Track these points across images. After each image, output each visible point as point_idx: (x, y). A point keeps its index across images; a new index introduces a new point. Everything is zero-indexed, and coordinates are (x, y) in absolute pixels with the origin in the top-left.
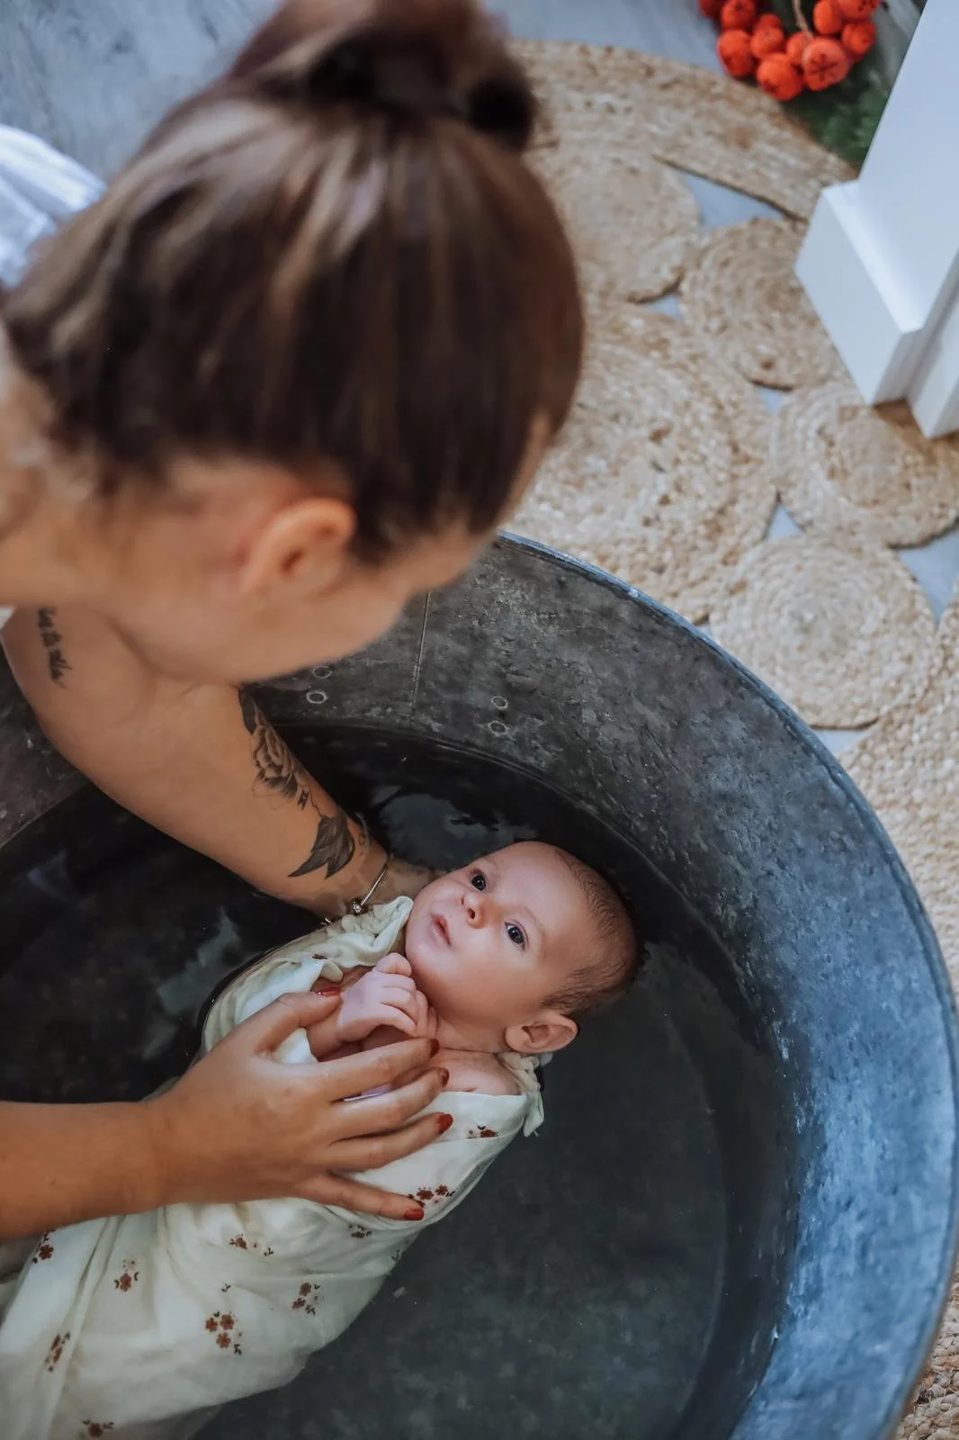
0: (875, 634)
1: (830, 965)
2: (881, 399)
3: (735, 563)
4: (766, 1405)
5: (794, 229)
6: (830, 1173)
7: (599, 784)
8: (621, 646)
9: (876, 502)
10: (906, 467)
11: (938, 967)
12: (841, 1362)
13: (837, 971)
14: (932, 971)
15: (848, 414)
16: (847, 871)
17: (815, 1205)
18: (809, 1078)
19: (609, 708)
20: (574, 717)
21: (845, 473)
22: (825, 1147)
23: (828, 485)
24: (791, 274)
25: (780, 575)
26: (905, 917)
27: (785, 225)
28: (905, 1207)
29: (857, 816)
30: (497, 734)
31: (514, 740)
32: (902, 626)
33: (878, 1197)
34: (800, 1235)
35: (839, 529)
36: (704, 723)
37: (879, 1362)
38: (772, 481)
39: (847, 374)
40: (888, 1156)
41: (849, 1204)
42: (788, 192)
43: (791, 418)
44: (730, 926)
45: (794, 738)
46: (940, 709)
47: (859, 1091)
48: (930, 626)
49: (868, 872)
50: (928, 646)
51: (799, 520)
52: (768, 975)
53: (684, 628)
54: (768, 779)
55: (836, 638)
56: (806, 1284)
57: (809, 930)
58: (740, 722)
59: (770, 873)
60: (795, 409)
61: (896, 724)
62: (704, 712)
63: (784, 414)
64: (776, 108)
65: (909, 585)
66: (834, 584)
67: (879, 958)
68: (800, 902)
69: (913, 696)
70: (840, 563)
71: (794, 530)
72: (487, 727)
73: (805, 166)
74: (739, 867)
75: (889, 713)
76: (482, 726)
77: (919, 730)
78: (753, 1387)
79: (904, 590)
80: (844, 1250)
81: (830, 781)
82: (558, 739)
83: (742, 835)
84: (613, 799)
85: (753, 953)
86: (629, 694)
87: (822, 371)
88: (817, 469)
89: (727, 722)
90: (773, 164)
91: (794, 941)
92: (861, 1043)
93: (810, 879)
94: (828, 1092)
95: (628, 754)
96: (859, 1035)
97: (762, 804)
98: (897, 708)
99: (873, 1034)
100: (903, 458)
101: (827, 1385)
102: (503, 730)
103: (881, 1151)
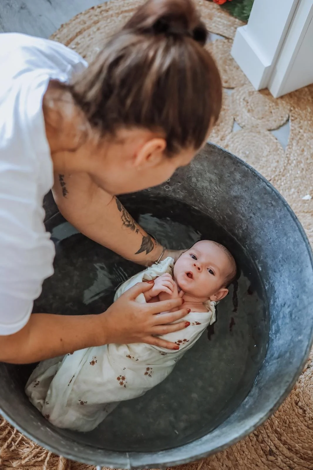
0: (267, 156)
1: (271, 240)
2: (260, 88)
3: (224, 140)
4: (268, 364)
5: (228, 42)
6: (278, 298)
7: (198, 200)
8: (202, 157)
9: (263, 118)
10: (270, 107)
11: (303, 233)
12: (289, 345)
13: (273, 241)
14: (302, 234)
15: (251, 93)
16: (274, 212)
17: (274, 308)
18: (268, 274)
19: (200, 177)
20: (190, 181)
21: (253, 110)
22: (275, 292)
23: (248, 115)
24: (230, 55)
25: (238, 142)
26: (292, 221)
27: (226, 41)
28: (302, 300)
29: (275, 195)
30: (167, 189)
31: (172, 190)
32: (275, 153)
33: (293, 300)
34: (271, 317)
35: (253, 127)
36: (228, 176)
37: (301, 341)
38: (232, 115)
39: (250, 82)
40: (295, 288)
41: (284, 305)
42: (225, 31)
43: (235, 96)
44: (240, 236)
45: (255, 176)
46: (288, 175)
47: (284, 274)
48: (283, 152)
49: (280, 210)
50: (283, 157)
51: (241, 125)
52: (253, 247)
53: (220, 149)
54: (248, 189)
55: (256, 158)
56: (275, 329)
57: (264, 231)
58: (239, 174)
59: (251, 217)
60: (236, 94)
61: (276, 180)
62: (228, 173)
63: (233, 95)
64: (219, 7)
65: (275, 141)
66: (253, 143)
67: (286, 234)
68: (260, 224)
69: (280, 172)
70: (255, 137)
71: (240, 129)
72: (164, 188)
73: (229, 23)
74: (241, 217)
75: (274, 178)
76: (162, 187)
77: (283, 182)
78: (263, 361)
79: (274, 142)
80: (285, 317)
81: (267, 186)
82: (185, 188)
83: (242, 208)
84: (203, 204)
85: (248, 242)
86: (206, 171)
87: (242, 82)
88: (245, 111)
89: (235, 175)
90: (220, 23)
91: (260, 235)
92: (283, 260)
93: (263, 216)
94: (274, 276)
95: (206, 189)
96: (282, 258)
97: (247, 197)
98: (276, 176)
99: (286, 256)
100: (269, 105)
101: (286, 352)
102: (169, 188)
103: (292, 288)
